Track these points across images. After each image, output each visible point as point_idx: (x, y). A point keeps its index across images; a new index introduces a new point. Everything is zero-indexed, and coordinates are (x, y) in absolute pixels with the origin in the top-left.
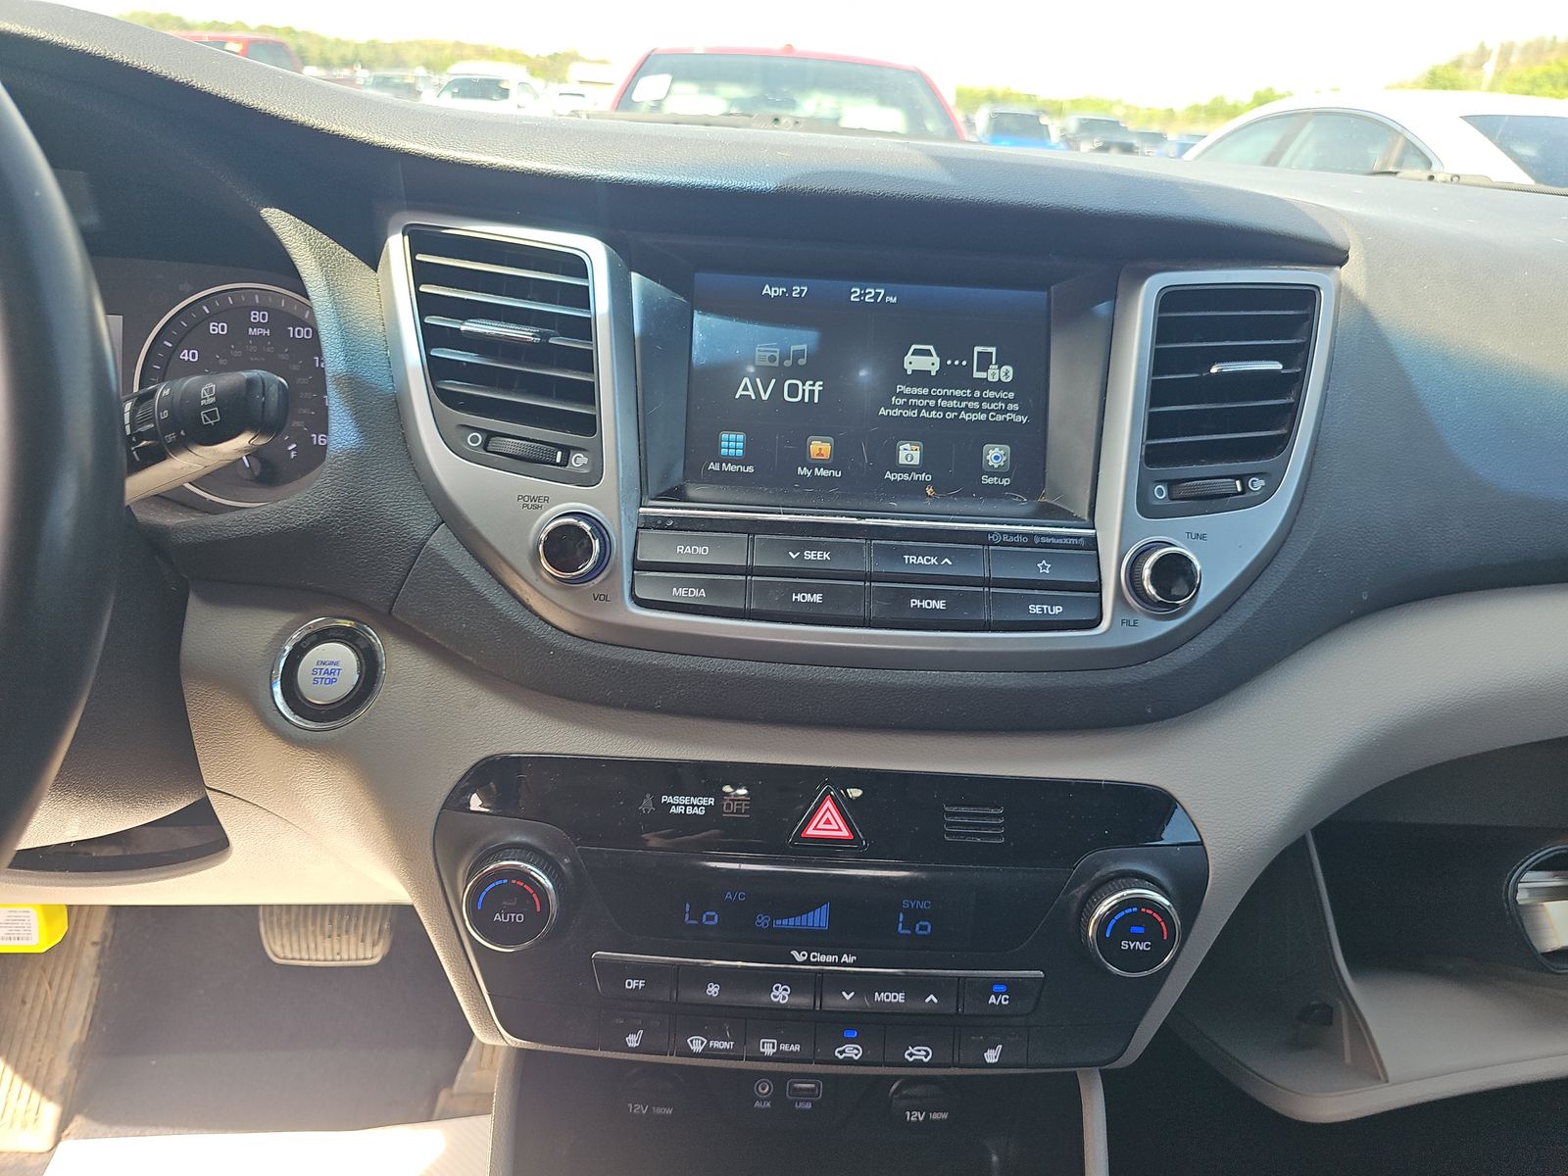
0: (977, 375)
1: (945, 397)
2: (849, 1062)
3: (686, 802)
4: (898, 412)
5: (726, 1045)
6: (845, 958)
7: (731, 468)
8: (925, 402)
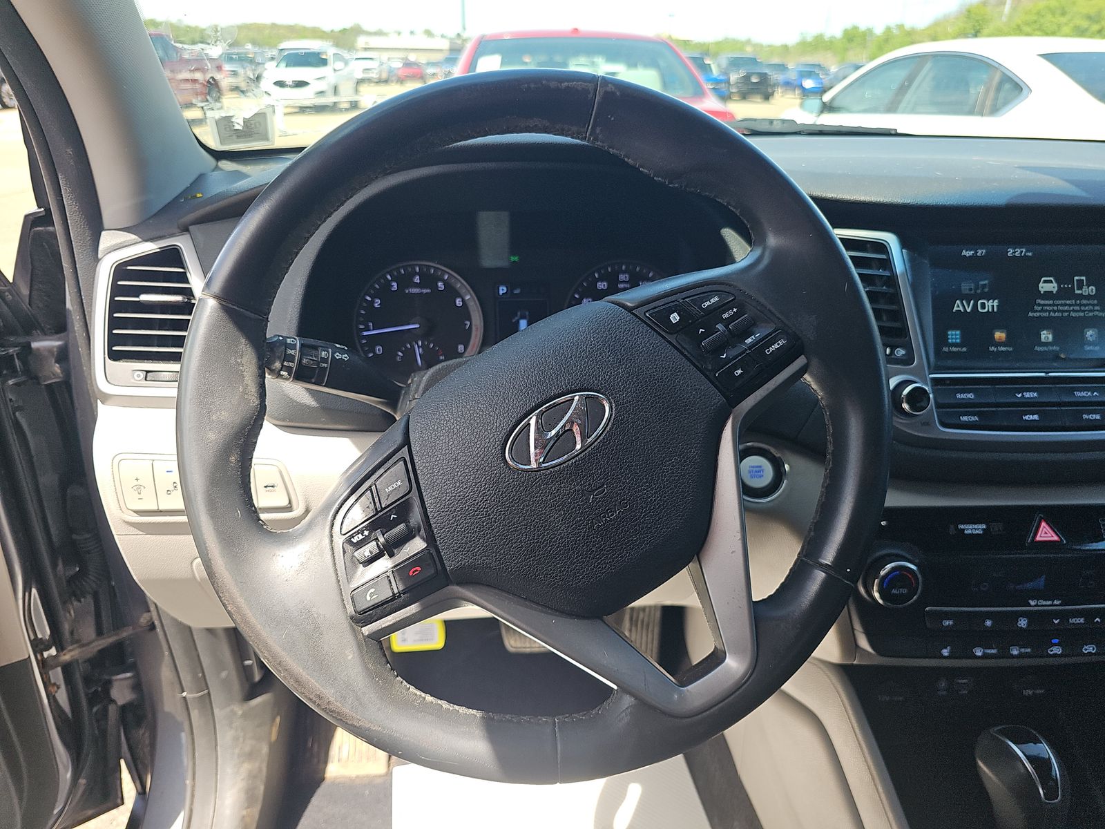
0: (1077, 292)
1: (1062, 305)
2: (1055, 655)
3: (971, 527)
4: (1038, 314)
5: (993, 651)
6: (1055, 602)
7: (954, 349)
8: (1051, 308)
